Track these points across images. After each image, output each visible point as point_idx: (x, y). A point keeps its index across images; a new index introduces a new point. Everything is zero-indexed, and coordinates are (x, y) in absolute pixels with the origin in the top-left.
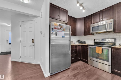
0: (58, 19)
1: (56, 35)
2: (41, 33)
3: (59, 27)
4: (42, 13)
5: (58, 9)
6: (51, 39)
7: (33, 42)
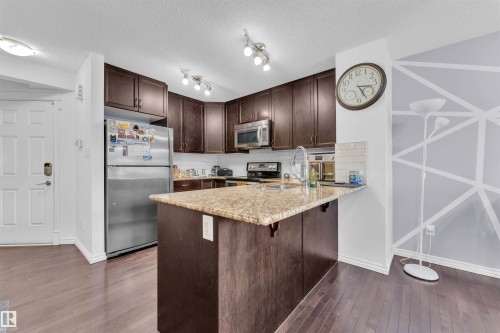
0: (136, 109)
1: (125, 153)
2: (79, 145)
3: (135, 133)
4: (80, 87)
5: (136, 80)
6: (109, 163)
7: (48, 173)
